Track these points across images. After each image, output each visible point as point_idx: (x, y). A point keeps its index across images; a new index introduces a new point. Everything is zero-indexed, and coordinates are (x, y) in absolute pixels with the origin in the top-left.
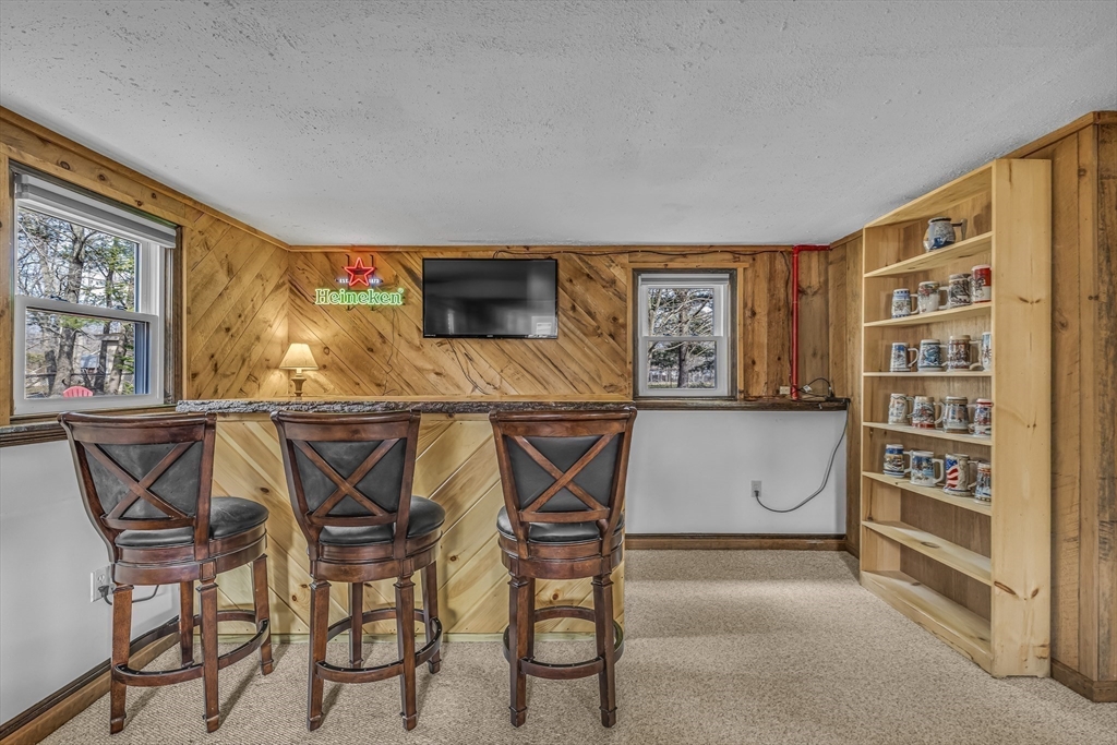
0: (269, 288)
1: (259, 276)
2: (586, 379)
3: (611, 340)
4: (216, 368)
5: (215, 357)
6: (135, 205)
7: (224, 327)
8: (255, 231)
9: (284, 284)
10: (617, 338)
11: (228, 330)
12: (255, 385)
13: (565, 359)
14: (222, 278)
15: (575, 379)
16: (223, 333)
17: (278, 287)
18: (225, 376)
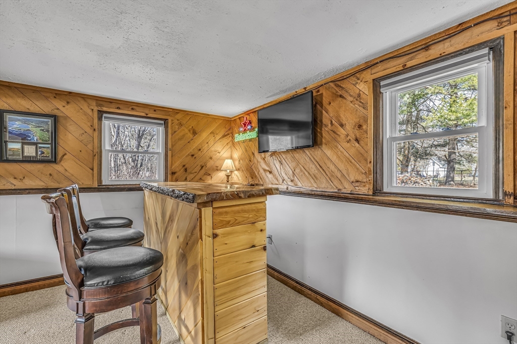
0: (218, 137)
1: (212, 133)
2: (339, 175)
3: (357, 144)
4: (186, 170)
5: (186, 166)
6: (145, 115)
7: (190, 154)
8: (208, 115)
9: (228, 134)
10: (361, 142)
11: (193, 155)
12: (209, 177)
13: (327, 161)
14: (190, 135)
15: (332, 176)
16: (190, 157)
17: (224, 136)
18: (191, 173)
